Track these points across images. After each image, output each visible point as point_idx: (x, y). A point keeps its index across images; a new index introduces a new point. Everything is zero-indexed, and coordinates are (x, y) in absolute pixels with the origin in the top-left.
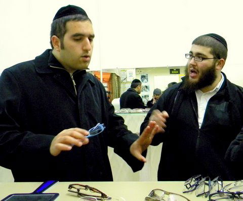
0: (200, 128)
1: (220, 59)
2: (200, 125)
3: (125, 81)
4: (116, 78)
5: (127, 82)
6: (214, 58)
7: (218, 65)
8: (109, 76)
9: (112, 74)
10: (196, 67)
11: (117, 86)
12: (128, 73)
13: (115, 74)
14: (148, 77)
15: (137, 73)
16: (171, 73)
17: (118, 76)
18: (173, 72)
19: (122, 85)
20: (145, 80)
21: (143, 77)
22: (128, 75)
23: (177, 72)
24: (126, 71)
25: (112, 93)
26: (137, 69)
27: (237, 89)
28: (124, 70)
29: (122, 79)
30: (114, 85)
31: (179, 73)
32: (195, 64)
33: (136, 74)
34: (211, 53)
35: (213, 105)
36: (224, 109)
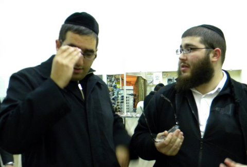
0: (202, 137)
1: (214, 48)
2: (202, 134)
3: (151, 84)
4: (142, 81)
5: (153, 85)
6: (206, 48)
7: (214, 56)
8: (135, 79)
9: (138, 78)
10: (186, 62)
11: (143, 89)
12: (154, 76)
13: (141, 77)
15: (164, 76)
17: (144, 80)
19: (148, 88)
21: (169, 80)
22: (155, 79)
25: (138, 96)
26: (163, 72)
28: (151, 74)
29: (148, 82)
30: (140, 88)
32: (185, 58)
33: (163, 78)
34: (201, 42)
35: (217, 109)
36: (230, 113)
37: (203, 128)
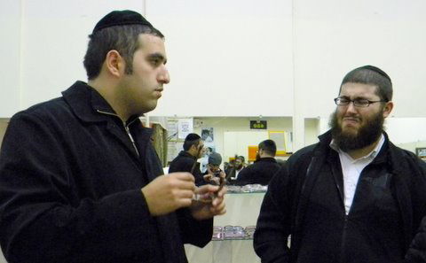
0: (347, 214)
1: (387, 101)
2: (348, 210)
3: (174, 139)
4: (161, 131)
5: (178, 141)
6: (381, 101)
7: (385, 111)
9: (154, 126)
11: (162, 147)
12: (179, 125)
13: (159, 125)
14: (214, 133)
15: (197, 126)
16: (252, 127)
17: (164, 130)
18: (255, 126)
19: (169, 146)
20: (209, 138)
21: (205, 132)
22: (180, 129)
23: (262, 126)
24: (177, 121)
26: (195, 118)
27: (405, 154)
28: (174, 120)
29: (169, 135)
31: (265, 128)
33: (194, 127)
34: (376, 93)
35: (367, 179)
36: (384, 185)
37: (348, 203)
